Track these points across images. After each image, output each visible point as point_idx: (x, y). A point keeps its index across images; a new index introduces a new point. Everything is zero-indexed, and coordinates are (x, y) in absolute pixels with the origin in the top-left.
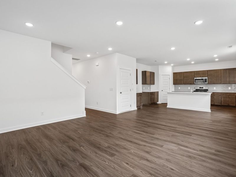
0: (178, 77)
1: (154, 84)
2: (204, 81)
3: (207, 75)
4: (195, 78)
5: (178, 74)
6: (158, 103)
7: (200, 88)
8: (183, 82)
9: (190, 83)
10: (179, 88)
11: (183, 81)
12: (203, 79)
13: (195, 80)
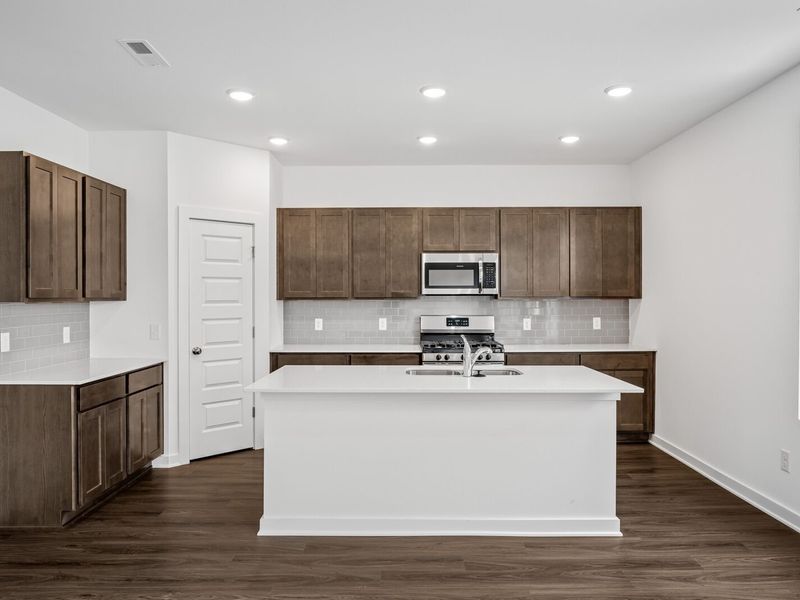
0: (312, 241)
1: (120, 295)
2: (481, 281)
3: (493, 237)
4: (426, 258)
5: (313, 219)
6: (157, 464)
7: (450, 322)
8: (345, 283)
9: (392, 290)
10: (319, 324)
11: (345, 275)
12: (474, 267)
13: (431, 266)
